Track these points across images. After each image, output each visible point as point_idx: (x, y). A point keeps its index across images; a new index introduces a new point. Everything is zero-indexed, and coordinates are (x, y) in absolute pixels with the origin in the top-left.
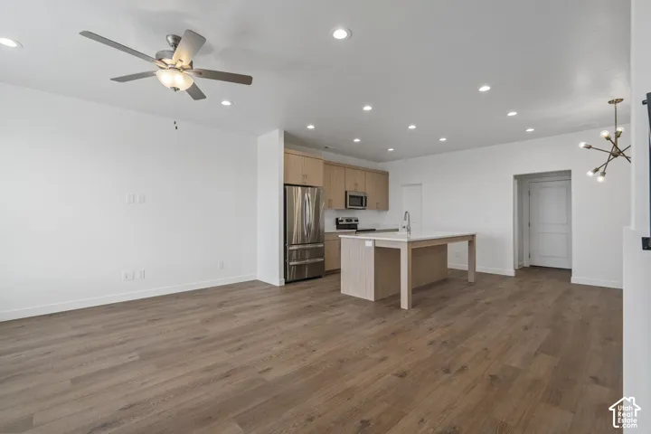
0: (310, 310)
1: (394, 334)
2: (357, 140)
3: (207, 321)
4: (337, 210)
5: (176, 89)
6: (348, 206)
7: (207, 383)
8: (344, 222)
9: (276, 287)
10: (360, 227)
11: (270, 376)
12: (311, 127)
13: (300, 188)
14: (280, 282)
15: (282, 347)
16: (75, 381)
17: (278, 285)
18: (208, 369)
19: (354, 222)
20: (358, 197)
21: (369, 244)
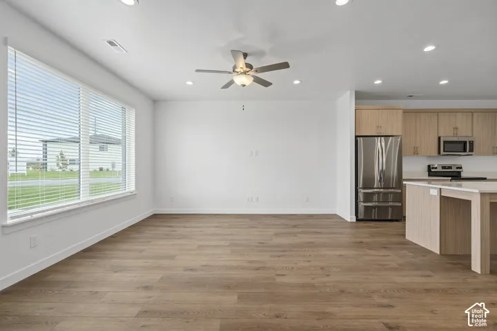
0: (359, 245)
1: (428, 291)
2: (444, 82)
3: (276, 235)
4: (430, 157)
5: (244, 86)
6: (442, 152)
7: (243, 268)
8: (440, 169)
9: (346, 222)
10: (464, 175)
11: (279, 280)
12: (378, 82)
13: (383, 138)
14: (351, 218)
15: (306, 264)
16: (200, 247)
17: (349, 221)
18: (251, 262)
19: (454, 169)
20: (460, 142)
21: (434, 192)
